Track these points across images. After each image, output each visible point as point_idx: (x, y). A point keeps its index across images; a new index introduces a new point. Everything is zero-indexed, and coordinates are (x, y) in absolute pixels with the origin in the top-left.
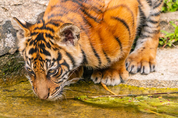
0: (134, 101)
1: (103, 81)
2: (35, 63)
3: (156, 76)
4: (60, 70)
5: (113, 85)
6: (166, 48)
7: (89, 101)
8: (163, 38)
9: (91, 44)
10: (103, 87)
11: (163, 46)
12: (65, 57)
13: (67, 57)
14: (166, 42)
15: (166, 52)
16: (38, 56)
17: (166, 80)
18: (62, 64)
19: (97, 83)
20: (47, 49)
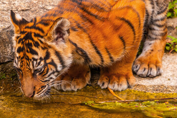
0: (141, 106)
1: (110, 87)
2: (22, 62)
3: (163, 81)
4: (46, 68)
5: (120, 90)
6: (173, 53)
7: (96, 106)
8: (170, 43)
9: (91, 42)
10: (110, 92)
11: (169, 51)
12: (53, 57)
13: (55, 56)
14: (172, 48)
15: (173, 57)
16: (25, 55)
17: (172, 85)
18: (50, 63)
19: (104, 89)
20: (34, 48)
